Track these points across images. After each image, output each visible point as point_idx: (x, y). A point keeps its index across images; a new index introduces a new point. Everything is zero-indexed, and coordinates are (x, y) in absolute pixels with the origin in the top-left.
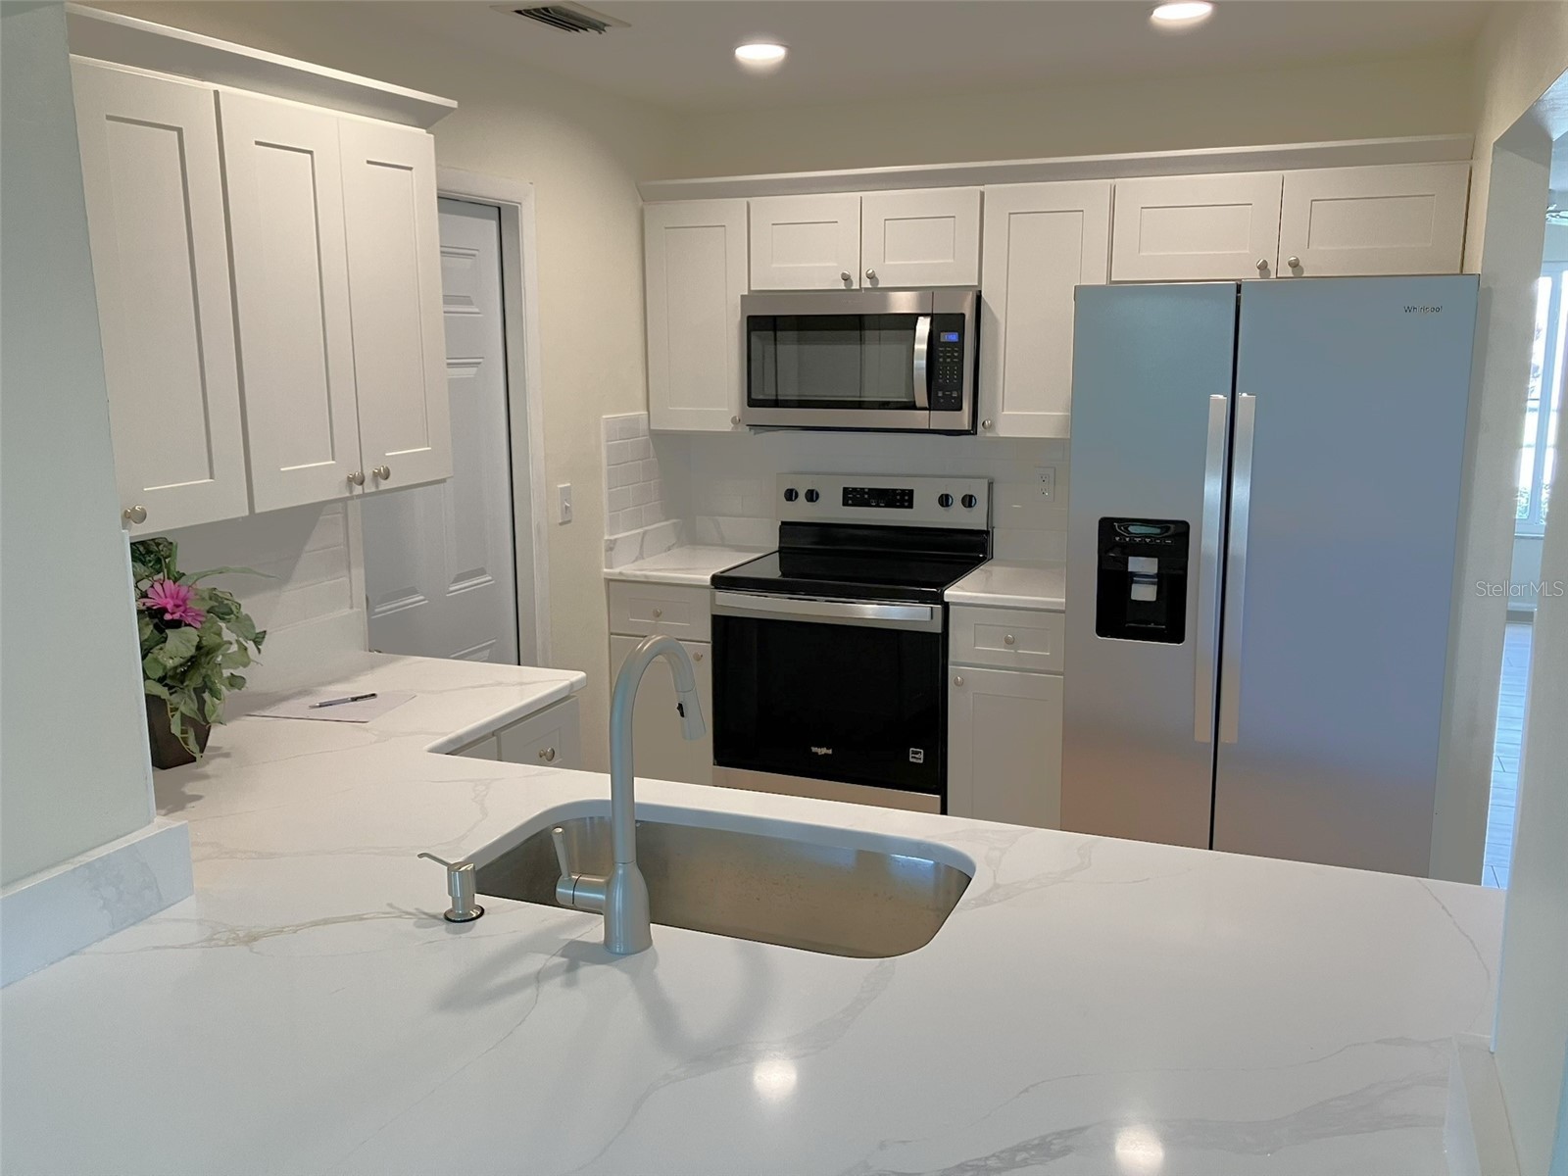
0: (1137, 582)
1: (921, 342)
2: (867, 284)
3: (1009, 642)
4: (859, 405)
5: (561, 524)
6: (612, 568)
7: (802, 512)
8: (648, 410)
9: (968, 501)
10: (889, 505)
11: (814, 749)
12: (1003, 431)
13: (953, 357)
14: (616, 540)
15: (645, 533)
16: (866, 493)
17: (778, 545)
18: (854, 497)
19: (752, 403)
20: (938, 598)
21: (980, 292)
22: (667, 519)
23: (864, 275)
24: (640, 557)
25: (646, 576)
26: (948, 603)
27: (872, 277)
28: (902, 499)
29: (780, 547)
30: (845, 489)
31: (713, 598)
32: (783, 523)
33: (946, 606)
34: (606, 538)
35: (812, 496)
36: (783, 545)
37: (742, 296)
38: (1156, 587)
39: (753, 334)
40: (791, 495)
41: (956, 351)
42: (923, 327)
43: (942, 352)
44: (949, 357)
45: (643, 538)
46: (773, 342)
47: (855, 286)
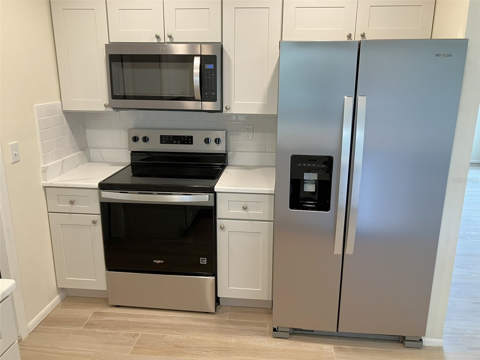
0: (306, 183)
1: (196, 69)
2: (168, 40)
3: (245, 208)
4: (161, 98)
5: (13, 163)
6: (46, 181)
7: (141, 146)
8: (61, 101)
9: (217, 141)
10: (182, 143)
11: (155, 261)
12: (235, 110)
13: (211, 76)
14: (47, 167)
15: (63, 161)
16: (171, 138)
17: (130, 162)
18: (165, 139)
19: (114, 96)
20: (211, 190)
21: (222, 45)
22: (75, 152)
23: (166, 36)
24: (62, 172)
25: (65, 185)
26: (216, 192)
27: (170, 37)
28: (188, 140)
29: (131, 163)
30: (161, 136)
31: (100, 195)
32: (132, 152)
33: (215, 193)
34: (42, 166)
35: (145, 139)
36: (132, 162)
37: (105, 44)
38: (315, 185)
39: (112, 63)
40: (135, 139)
41: (213, 74)
42: (197, 61)
43: (206, 73)
44: (209, 76)
45: (63, 163)
46: (121, 68)
47: (162, 41)
